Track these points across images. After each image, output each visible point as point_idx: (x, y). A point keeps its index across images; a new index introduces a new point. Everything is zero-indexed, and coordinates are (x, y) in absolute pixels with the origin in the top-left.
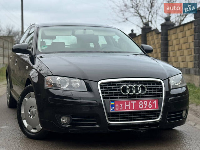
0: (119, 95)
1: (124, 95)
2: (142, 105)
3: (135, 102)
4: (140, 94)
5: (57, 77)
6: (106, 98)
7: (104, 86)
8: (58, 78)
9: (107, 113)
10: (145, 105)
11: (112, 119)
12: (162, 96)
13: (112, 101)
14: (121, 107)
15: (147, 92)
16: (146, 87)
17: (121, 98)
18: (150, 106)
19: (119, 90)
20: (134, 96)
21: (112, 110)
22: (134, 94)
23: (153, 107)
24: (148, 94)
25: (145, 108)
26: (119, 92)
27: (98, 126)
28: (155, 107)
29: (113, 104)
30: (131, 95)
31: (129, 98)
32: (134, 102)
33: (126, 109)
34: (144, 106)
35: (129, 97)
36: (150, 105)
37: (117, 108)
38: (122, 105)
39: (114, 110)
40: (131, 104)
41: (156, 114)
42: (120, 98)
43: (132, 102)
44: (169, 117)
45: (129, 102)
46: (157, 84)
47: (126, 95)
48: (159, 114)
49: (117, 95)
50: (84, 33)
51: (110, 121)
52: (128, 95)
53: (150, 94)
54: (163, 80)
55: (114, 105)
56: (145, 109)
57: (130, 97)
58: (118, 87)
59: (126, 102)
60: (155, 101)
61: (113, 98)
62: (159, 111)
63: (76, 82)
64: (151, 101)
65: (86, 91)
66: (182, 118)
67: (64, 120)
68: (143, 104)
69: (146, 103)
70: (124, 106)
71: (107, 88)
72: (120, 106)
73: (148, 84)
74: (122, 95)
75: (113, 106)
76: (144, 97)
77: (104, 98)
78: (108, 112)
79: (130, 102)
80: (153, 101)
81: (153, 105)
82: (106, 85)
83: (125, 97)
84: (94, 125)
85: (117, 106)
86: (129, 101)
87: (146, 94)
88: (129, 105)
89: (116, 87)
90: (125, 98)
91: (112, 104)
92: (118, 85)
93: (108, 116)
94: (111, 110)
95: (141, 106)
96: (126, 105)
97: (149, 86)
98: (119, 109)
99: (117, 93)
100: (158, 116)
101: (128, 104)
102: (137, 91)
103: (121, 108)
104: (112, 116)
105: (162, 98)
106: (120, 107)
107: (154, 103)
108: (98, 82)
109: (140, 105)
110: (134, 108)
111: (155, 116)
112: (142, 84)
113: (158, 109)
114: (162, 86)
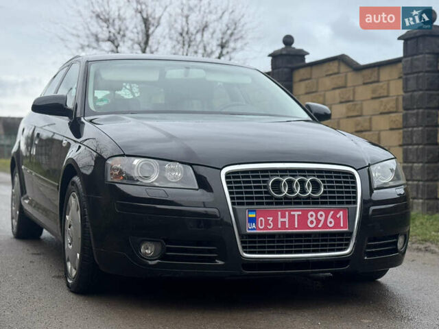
0: (267, 198)
1: (276, 198)
2: (313, 219)
3: (300, 213)
4: (309, 197)
5: (133, 158)
6: (239, 204)
7: (234, 177)
8: (136, 161)
9: (240, 235)
10: (320, 220)
11: (250, 247)
12: (355, 203)
13: (250, 211)
14: (270, 222)
15: (325, 192)
16: (323, 182)
17: (271, 204)
18: (331, 223)
19: (265, 187)
20: (297, 201)
21: (252, 229)
22: (297, 197)
23: (337, 224)
24: (325, 198)
25: (320, 226)
26: (266, 192)
27: (220, 263)
28: (342, 225)
29: (252, 215)
30: (290, 198)
31: (286, 203)
32: (296, 213)
33: (279, 226)
34: (318, 221)
35: (287, 201)
36: (330, 219)
37: (261, 225)
38: (271, 219)
39: (254, 229)
40: (292, 218)
41: (342, 240)
42: (268, 204)
43: (292, 213)
44: (369, 247)
45: (287, 213)
46: (344, 177)
47: (281, 199)
48: (349, 240)
49: (262, 198)
50: (186, 75)
51: (246, 252)
52: (286, 197)
53: (330, 197)
54: (357, 170)
55: (255, 218)
56: (320, 228)
57: (290, 203)
58: (264, 182)
59: (279, 213)
60: (341, 213)
61: (252, 204)
62: (350, 234)
63: (173, 170)
64: (332, 213)
65: (197, 187)
66: (396, 250)
67: (148, 250)
68: (317, 218)
69: (321, 215)
70: (275, 221)
71: (240, 182)
72: (267, 221)
73: (327, 177)
74: (272, 197)
75: (252, 220)
76: (317, 203)
77: (233, 204)
78: (243, 232)
79: (289, 214)
80: (336, 212)
81: (337, 220)
82: (238, 177)
83: (279, 202)
84: (212, 260)
85: (261, 220)
86: (287, 210)
87: (322, 197)
88: (286, 220)
89: (259, 182)
90: (277, 204)
91: (250, 216)
92: (263, 176)
93: (242, 242)
94: (249, 229)
95: (312, 222)
96: (280, 220)
97: (328, 182)
98: (266, 228)
99: (261, 192)
100: (347, 245)
101: (285, 217)
102: (303, 191)
103: (270, 225)
104: (250, 242)
105: (356, 207)
106: (267, 223)
107: (338, 216)
108: (221, 169)
109: (310, 219)
110: (296, 226)
111: (341, 245)
112: (314, 176)
113: (346, 230)
114: (355, 182)
